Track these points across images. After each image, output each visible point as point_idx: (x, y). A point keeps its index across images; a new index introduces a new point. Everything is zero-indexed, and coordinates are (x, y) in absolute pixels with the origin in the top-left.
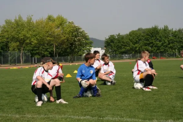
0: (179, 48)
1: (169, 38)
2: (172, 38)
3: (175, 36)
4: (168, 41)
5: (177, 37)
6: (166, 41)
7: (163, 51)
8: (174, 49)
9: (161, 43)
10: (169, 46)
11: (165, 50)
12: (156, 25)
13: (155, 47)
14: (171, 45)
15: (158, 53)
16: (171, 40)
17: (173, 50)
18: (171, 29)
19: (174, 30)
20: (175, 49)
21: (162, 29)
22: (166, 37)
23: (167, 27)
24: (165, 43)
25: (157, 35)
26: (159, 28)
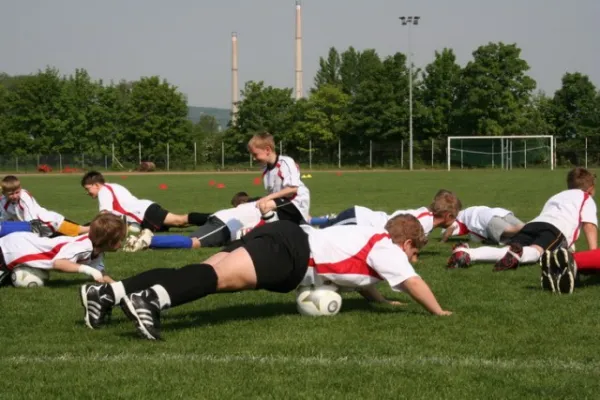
0: (120, 142)
1: (89, 110)
2: (100, 109)
3: (110, 105)
4: (88, 118)
5: (115, 106)
6: (82, 117)
7: (73, 149)
8: (104, 143)
9: (67, 122)
10: (91, 133)
11: (77, 145)
12: (51, 68)
13: (48, 133)
14: (97, 130)
15: (55, 153)
16: (97, 114)
17: (103, 147)
18: (98, 82)
19: (106, 84)
20: (108, 143)
21: (68, 78)
22: (80, 106)
23: (85, 74)
24: (78, 122)
25: (54, 98)
26: (60, 76)
